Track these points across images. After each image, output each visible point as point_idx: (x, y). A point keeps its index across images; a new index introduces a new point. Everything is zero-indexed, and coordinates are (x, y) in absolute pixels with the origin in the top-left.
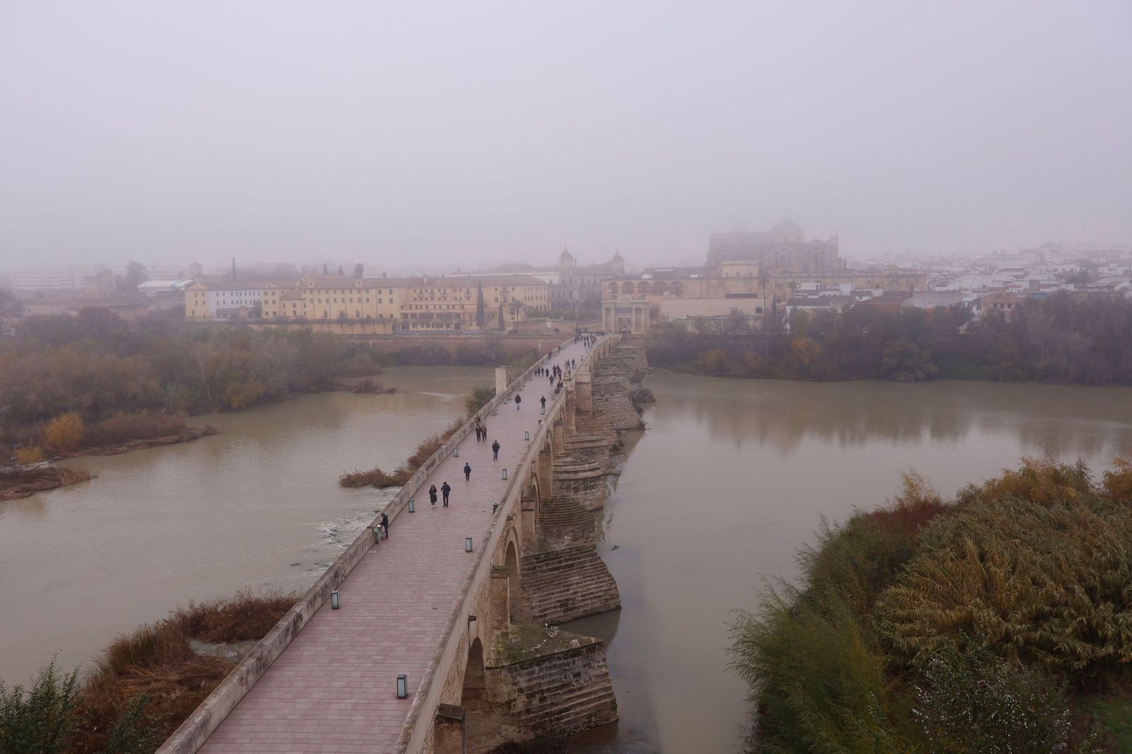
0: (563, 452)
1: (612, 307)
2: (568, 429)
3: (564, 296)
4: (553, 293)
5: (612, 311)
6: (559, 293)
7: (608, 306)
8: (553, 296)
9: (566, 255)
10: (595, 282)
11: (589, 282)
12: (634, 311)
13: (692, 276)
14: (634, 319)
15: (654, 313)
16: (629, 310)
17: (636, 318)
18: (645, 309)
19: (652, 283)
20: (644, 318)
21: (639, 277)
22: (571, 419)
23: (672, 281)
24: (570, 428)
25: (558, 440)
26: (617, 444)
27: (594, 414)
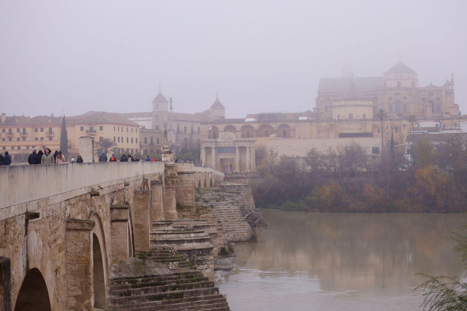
0: (163, 219)
1: (213, 145)
2: (168, 213)
3: (158, 143)
4: (146, 139)
5: (213, 151)
6: (152, 139)
7: (208, 145)
8: (146, 142)
9: (160, 99)
10: (192, 130)
11: (185, 130)
12: (237, 151)
13: (300, 118)
14: (237, 159)
15: (260, 155)
16: (232, 150)
17: (240, 157)
18: (250, 148)
19: (256, 126)
20: (249, 159)
21: (241, 121)
23: (279, 124)
24: (170, 211)
27: (198, 210)
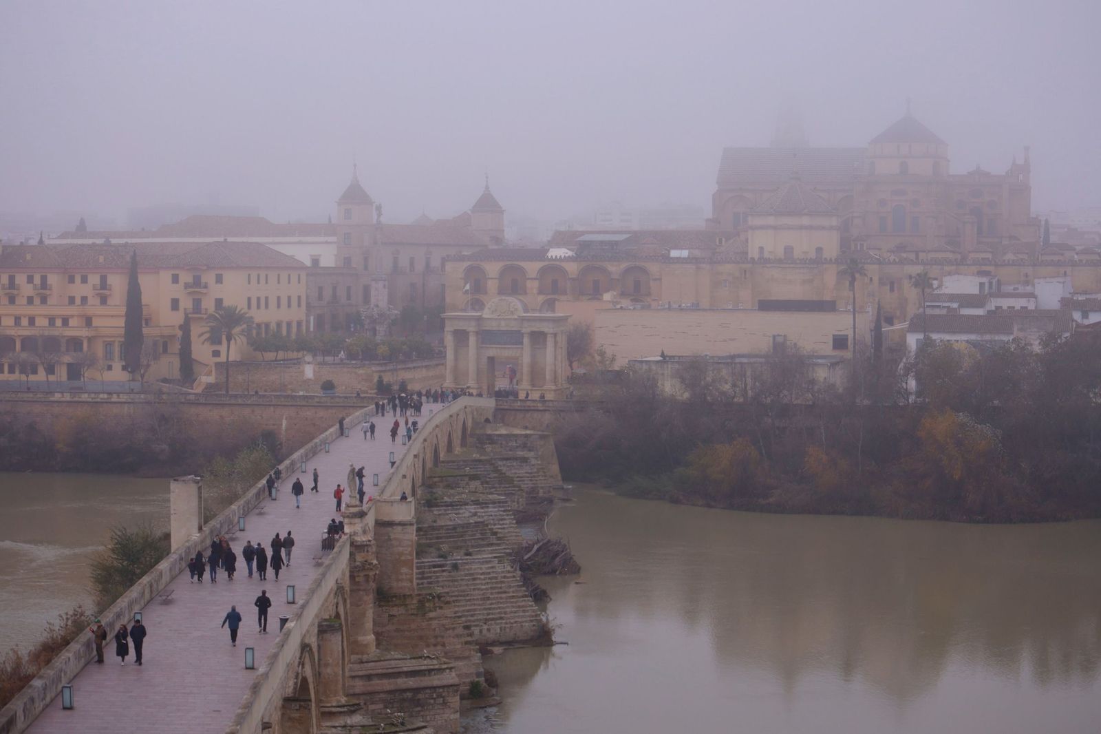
0: (343, 700)
1: (471, 327)
2: (356, 642)
3: (349, 297)
4: (321, 289)
5: (472, 340)
6: (335, 289)
7: (461, 326)
8: (320, 297)
9: (355, 195)
10: (428, 265)
12: (526, 340)
13: (674, 253)
14: (526, 359)
15: (578, 345)
16: (514, 337)
17: (533, 356)
18: (555, 335)
19: (572, 268)
20: (552, 358)
21: (540, 254)
22: (364, 614)
23: (624, 266)
24: (360, 638)
25: (329, 670)
26: (482, 679)
27: (421, 603)
